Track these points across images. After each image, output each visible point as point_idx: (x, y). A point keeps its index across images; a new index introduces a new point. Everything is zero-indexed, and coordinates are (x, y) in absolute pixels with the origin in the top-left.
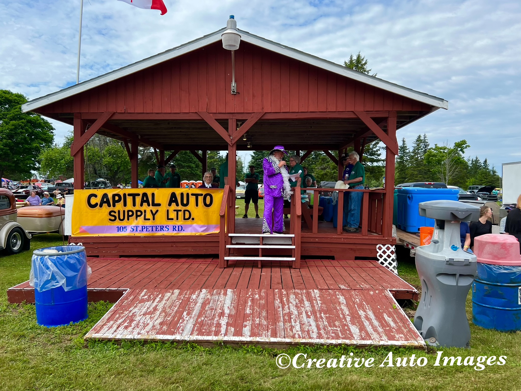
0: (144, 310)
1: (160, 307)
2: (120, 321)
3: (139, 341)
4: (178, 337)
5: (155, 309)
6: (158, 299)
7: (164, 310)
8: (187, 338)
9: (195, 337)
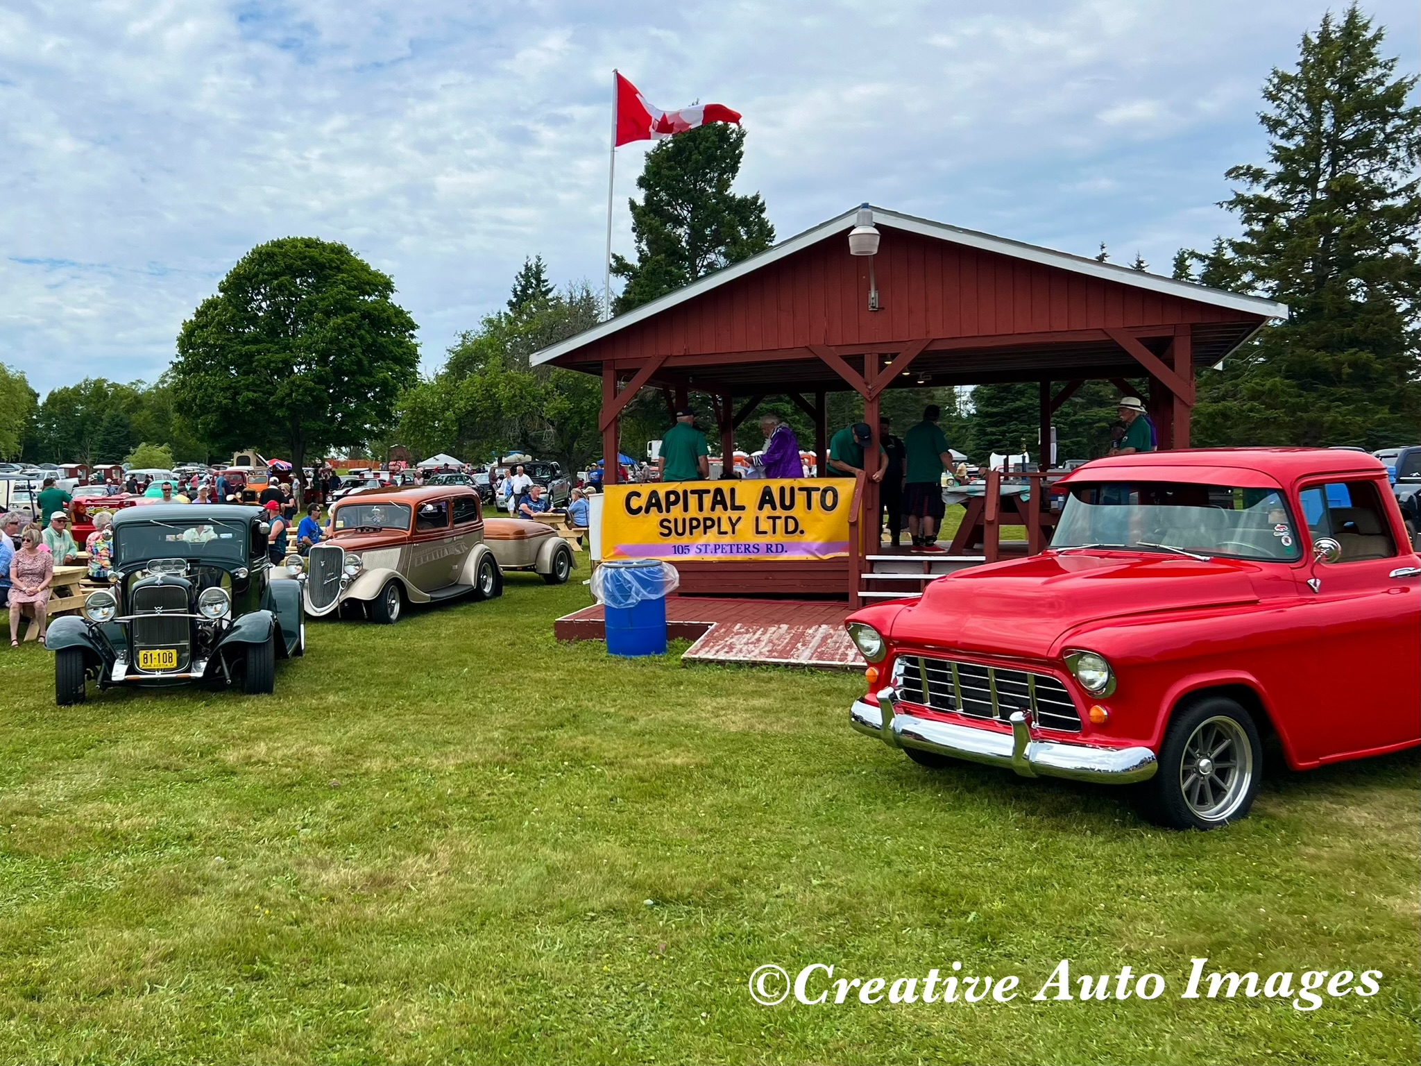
0: (745, 640)
1: (765, 638)
2: (717, 648)
3: (747, 663)
4: (793, 661)
5: (758, 640)
6: (759, 632)
7: (770, 641)
8: (805, 662)
9: (814, 661)
